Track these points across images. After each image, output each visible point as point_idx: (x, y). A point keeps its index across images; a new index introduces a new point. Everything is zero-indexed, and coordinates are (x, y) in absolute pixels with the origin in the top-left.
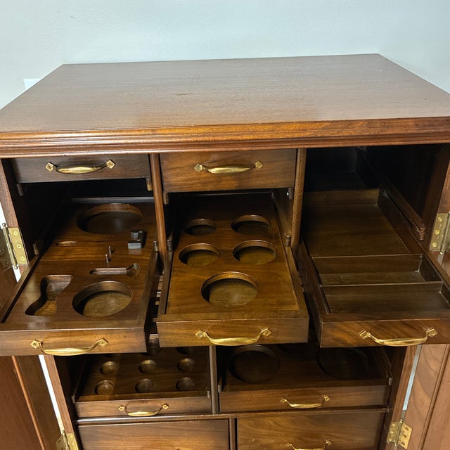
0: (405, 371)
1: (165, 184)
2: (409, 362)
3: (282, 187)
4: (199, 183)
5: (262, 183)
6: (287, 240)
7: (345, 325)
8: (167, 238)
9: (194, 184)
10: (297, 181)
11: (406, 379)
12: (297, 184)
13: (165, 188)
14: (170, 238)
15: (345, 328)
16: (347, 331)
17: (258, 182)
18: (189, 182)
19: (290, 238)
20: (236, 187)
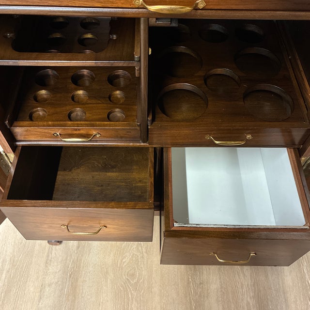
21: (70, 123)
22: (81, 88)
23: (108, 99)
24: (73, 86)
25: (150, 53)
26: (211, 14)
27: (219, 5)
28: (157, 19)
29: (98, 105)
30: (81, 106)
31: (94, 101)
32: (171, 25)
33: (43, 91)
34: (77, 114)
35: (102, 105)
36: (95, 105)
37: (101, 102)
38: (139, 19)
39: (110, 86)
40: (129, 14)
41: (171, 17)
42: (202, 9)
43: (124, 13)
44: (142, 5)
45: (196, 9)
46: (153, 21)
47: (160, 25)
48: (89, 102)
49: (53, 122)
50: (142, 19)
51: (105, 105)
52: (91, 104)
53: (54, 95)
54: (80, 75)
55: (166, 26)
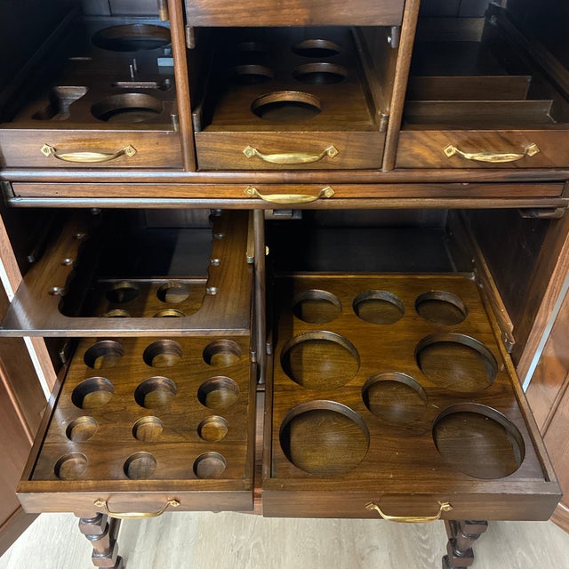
0: (534, 332)
1: (188, 9)
2: (542, 320)
3: (380, 24)
4: (245, 11)
5: (349, 14)
6: (383, 122)
7: (427, 135)
8: (193, 110)
9: (238, 11)
10: (406, 12)
11: (534, 343)
12: (405, 20)
13: (189, 19)
14: (198, 111)
15: (426, 139)
16: (429, 144)
17: (342, 13)
18: (230, 8)
19: (387, 118)
20: (305, 20)
21: (127, 482)
22: (150, 411)
23: (196, 433)
24: (137, 408)
25: (267, 254)
26: (341, 203)
27: (351, 193)
28: (274, 210)
29: (178, 445)
30: (148, 447)
31: (171, 437)
32: (293, 218)
33: (84, 418)
34: (140, 461)
35: (185, 445)
36: (173, 445)
37: (184, 440)
38: (252, 211)
39: (202, 407)
40: (239, 205)
41: (292, 208)
42: (330, 198)
43: (233, 205)
44: (255, 194)
45: (322, 197)
46: (269, 213)
47: (278, 218)
48: (163, 438)
49: (96, 482)
50: (256, 212)
51: (191, 445)
52: (166, 443)
53: (104, 426)
54: (152, 384)
55: (286, 218)
